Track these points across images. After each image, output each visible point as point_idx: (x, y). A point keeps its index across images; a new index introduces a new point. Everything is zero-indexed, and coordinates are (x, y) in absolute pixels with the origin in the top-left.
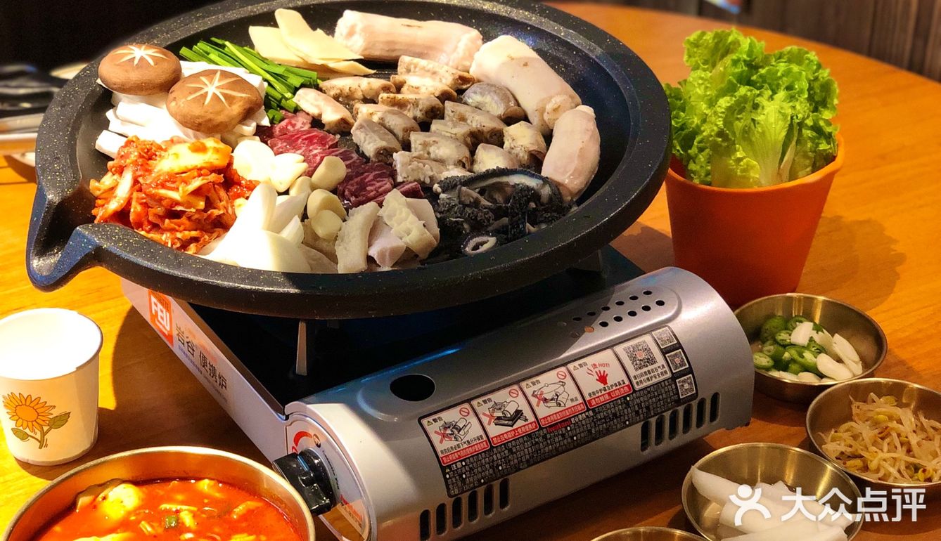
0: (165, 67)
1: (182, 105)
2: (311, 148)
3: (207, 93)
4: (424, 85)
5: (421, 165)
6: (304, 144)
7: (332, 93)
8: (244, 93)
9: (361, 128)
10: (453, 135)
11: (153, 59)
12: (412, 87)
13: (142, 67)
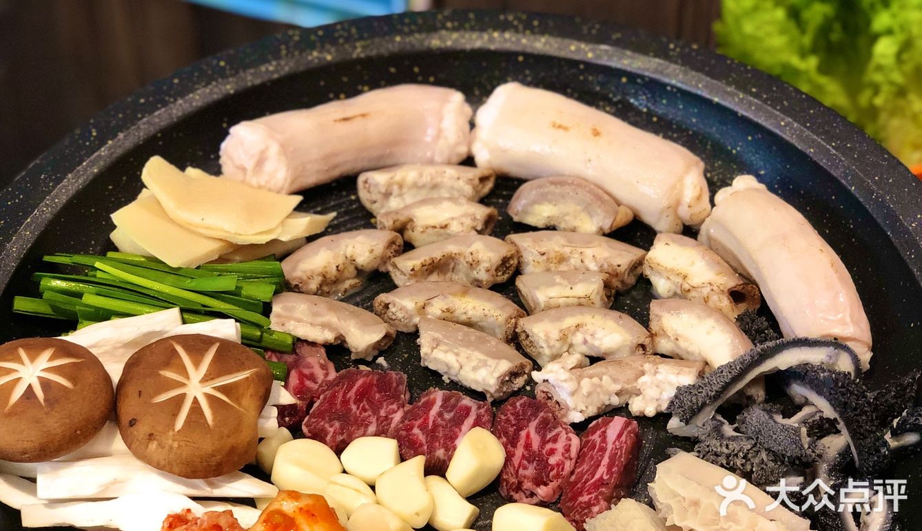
0: (91, 379)
1: (176, 445)
2: (382, 413)
3: (196, 401)
4: (453, 219)
5: (595, 380)
6: (365, 410)
7: (313, 286)
8: (244, 369)
9: (438, 345)
10: (583, 301)
11: (61, 375)
12: (434, 227)
13: (57, 401)
